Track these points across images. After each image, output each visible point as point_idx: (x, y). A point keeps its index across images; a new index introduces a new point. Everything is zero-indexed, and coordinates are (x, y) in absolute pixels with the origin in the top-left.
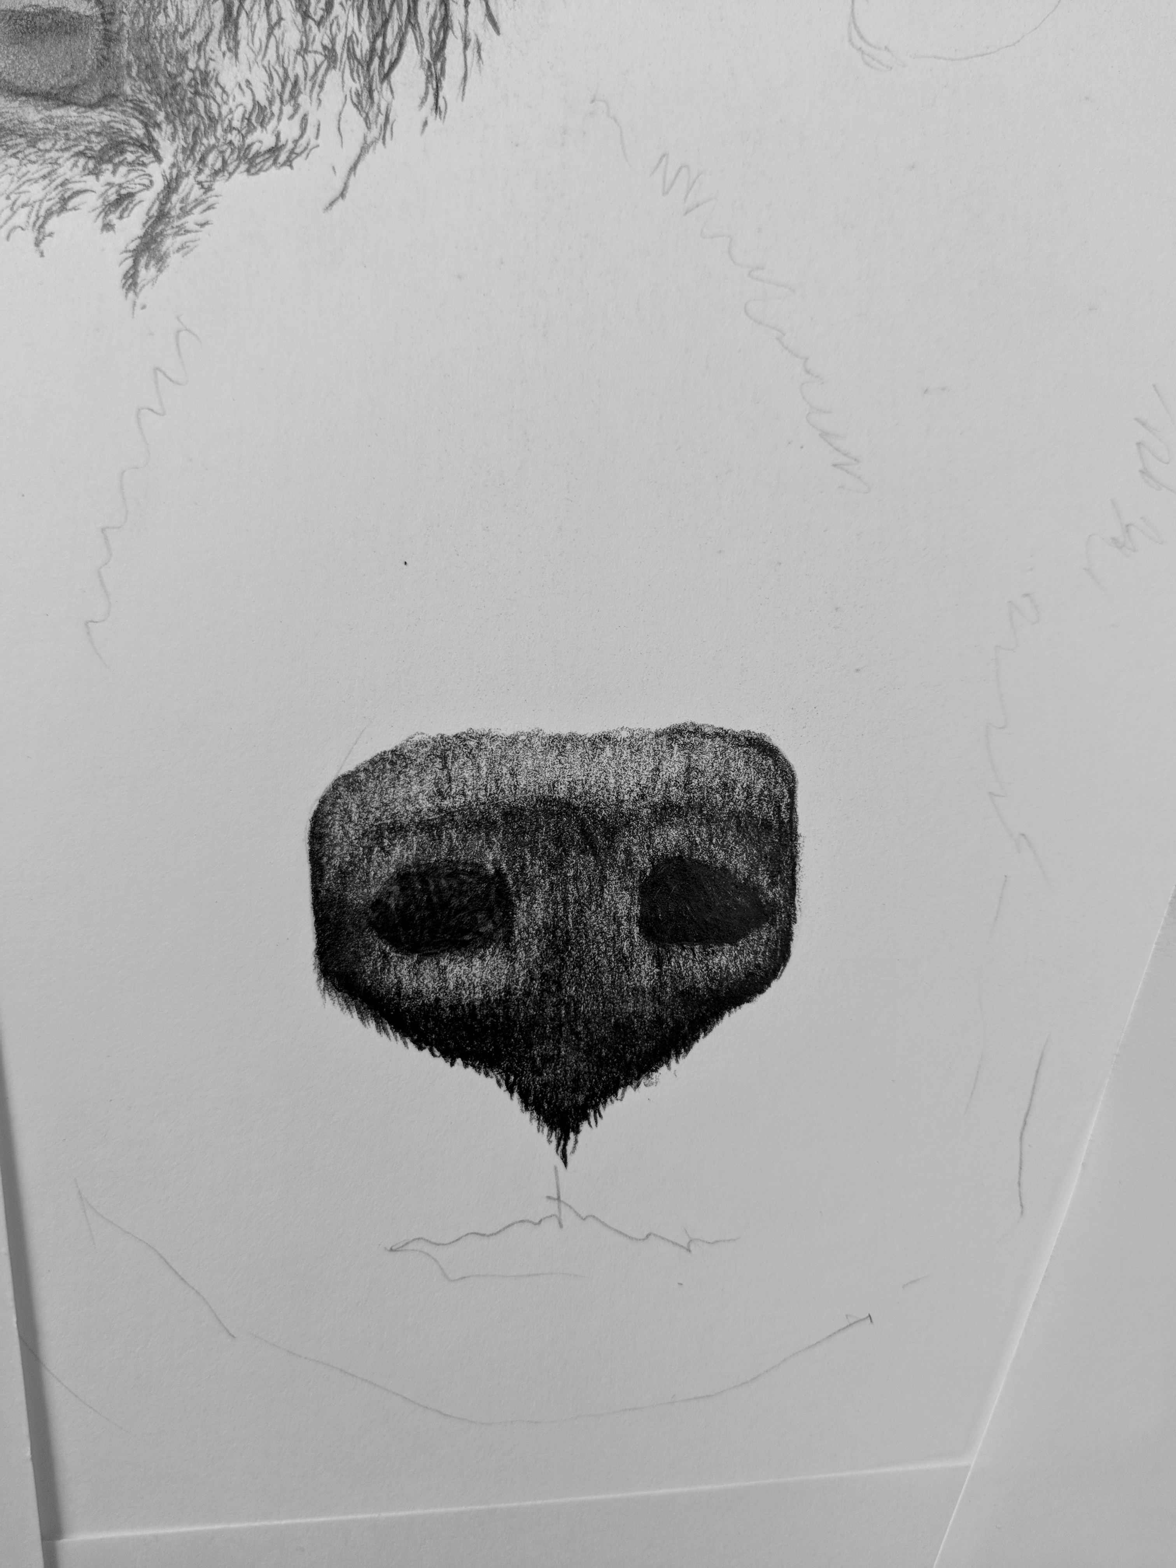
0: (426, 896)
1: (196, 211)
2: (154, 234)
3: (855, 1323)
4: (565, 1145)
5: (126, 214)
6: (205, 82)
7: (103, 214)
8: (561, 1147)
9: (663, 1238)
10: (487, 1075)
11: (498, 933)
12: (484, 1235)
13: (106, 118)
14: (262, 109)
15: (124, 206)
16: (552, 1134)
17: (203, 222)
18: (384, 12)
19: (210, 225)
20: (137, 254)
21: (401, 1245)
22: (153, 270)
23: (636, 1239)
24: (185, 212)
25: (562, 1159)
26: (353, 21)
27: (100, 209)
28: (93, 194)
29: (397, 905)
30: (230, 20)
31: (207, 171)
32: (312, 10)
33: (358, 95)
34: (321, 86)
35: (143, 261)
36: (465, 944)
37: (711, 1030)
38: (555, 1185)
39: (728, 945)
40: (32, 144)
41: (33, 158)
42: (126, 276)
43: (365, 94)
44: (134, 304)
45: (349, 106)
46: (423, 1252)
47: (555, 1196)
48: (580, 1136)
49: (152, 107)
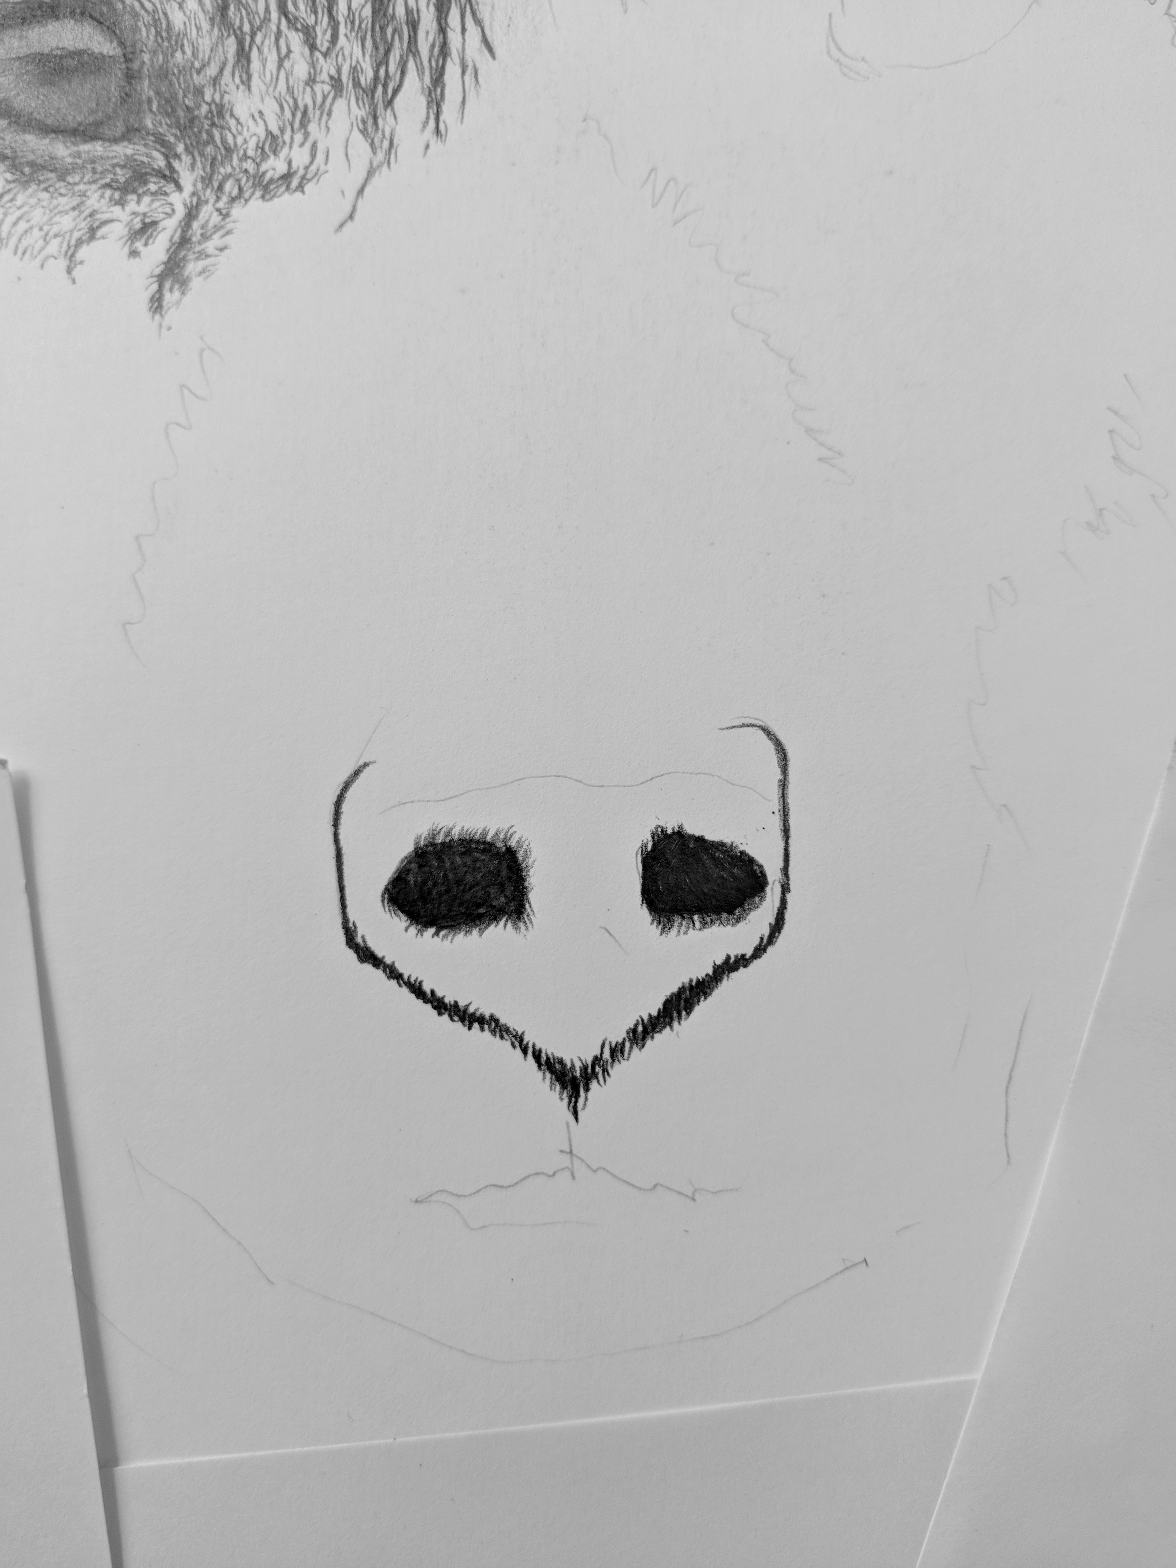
0: (443, 873)
1: (216, 237)
2: (177, 260)
3: (851, 1266)
4: (576, 1102)
5: (151, 241)
6: (221, 114)
7: (129, 242)
8: (572, 1104)
9: (669, 1188)
10: (502, 1037)
11: (510, 906)
12: (502, 1187)
13: (129, 151)
14: (274, 138)
15: (149, 233)
16: (563, 1092)
17: (222, 246)
18: (386, 42)
19: (229, 249)
20: (161, 279)
21: (426, 1196)
22: (177, 294)
23: (645, 1190)
24: (205, 237)
25: (573, 1115)
26: (357, 51)
27: (127, 238)
28: (120, 223)
29: (415, 882)
30: (243, 55)
31: (225, 199)
32: (318, 42)
33: (364, 122)
34: (329, 114)
35: (167, 285)
36: (480, 917)
37: (711, 994)
38: (567, 1140)
39: (725, 914)
40: (62, 178)
41: (63, 191)
42: (152, 299)
43: (370, 122)
44: (160, 326)
45: (356, 134)
46: (445, 1203)
47: (568, 1150)
48: (590, 1094)
49: (172, 139)
